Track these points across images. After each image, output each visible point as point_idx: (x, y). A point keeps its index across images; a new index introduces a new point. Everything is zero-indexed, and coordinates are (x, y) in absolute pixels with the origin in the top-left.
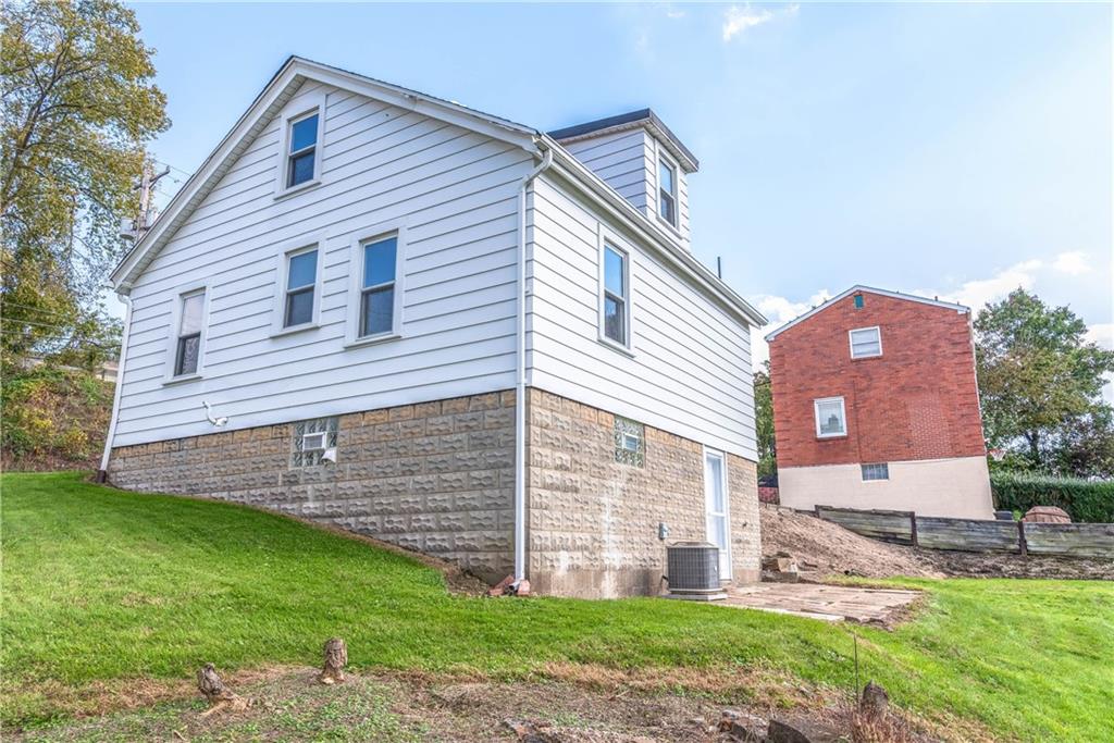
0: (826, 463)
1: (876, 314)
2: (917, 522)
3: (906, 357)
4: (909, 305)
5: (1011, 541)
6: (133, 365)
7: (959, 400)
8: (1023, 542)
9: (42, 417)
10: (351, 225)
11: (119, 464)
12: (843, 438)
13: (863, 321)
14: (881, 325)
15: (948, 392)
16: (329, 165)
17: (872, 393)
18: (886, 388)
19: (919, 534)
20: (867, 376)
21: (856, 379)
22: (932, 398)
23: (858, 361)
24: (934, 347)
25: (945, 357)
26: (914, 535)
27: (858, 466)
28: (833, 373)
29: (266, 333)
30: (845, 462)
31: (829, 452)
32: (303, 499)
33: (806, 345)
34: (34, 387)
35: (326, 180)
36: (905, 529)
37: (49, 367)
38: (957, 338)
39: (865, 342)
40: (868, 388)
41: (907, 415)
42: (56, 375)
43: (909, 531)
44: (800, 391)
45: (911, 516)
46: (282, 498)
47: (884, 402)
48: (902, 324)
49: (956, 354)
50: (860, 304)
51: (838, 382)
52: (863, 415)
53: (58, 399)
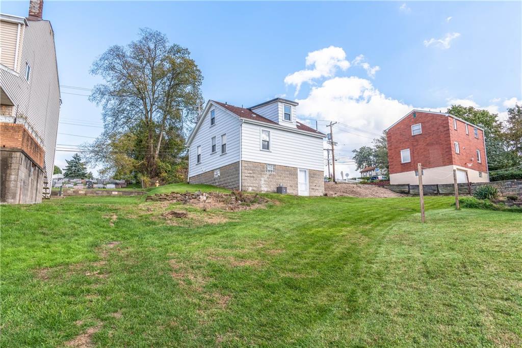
0: (404, 172)
1: (420, 119)
2: (410, 187)
3: (430, 133)
4: (430, 115)
5: (435, 190)
6: (192, 161)
7: (445, 146)
8: (438, 190)
9: (181, 176)
10: (219, 133)
11: (190, 180)
12: (409, 163)
13: (416, 122)
14: (421, 123)
15: (442, 144)
16: (217, 121)
17: (418, 147)
18: (423, 145)
19: (411, 191)
20: (417, 141)
21: (413, 143)
22: (437, 146)
23: (414, 136)
24: (438, 129)
25: (441, 132)
26: (409, 191)
27: (414, 172)
28: (406, 141)
29: (210, 153)
30: (410, 171)
31: (406, 167)
32: (216, 183)
33: (398, 132)
34: (179, 167)
35: (217, 124)
36: (406, 189)
37: (182, 161)
38: (445, 125)
39: (417, 129)
40: (417, 145)
41: (429, 153)
42: (184, 163)
43: (407, 190)
44: (396, 148)
45: (408, 185)
46: (213, 183)
47: (422, 149)
48: (428, 122)
49: (445, 131)
50: (415, 116)
51: (408, 144)
52: (415, 155)
53: (185, 170)
